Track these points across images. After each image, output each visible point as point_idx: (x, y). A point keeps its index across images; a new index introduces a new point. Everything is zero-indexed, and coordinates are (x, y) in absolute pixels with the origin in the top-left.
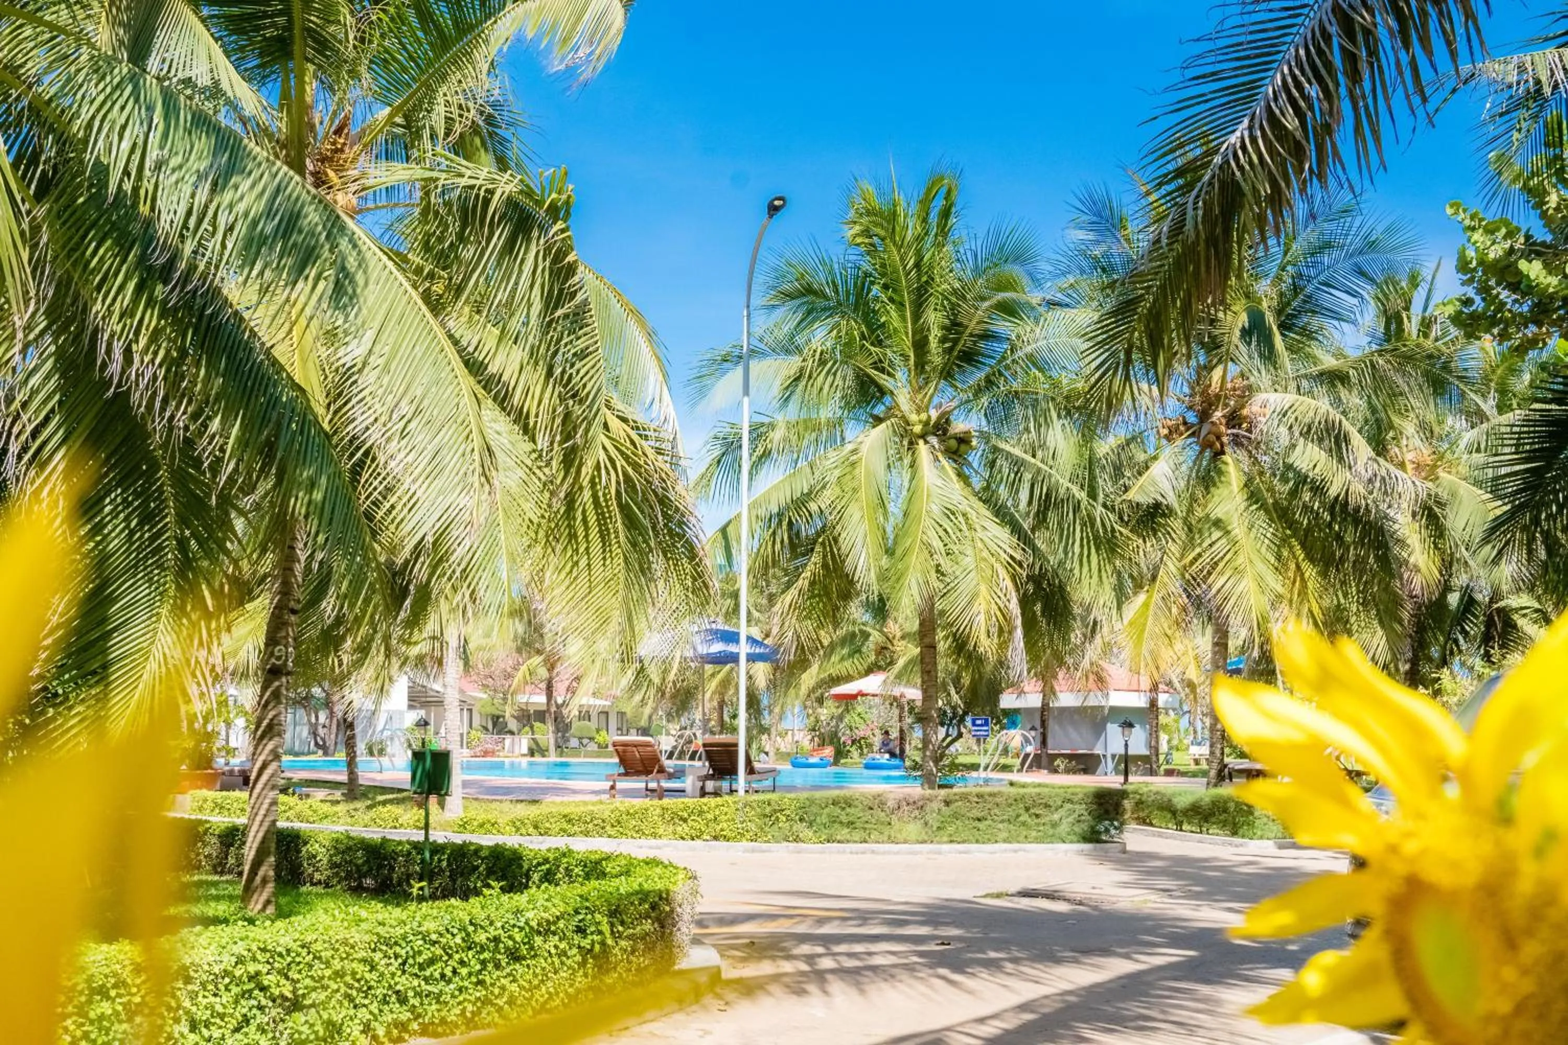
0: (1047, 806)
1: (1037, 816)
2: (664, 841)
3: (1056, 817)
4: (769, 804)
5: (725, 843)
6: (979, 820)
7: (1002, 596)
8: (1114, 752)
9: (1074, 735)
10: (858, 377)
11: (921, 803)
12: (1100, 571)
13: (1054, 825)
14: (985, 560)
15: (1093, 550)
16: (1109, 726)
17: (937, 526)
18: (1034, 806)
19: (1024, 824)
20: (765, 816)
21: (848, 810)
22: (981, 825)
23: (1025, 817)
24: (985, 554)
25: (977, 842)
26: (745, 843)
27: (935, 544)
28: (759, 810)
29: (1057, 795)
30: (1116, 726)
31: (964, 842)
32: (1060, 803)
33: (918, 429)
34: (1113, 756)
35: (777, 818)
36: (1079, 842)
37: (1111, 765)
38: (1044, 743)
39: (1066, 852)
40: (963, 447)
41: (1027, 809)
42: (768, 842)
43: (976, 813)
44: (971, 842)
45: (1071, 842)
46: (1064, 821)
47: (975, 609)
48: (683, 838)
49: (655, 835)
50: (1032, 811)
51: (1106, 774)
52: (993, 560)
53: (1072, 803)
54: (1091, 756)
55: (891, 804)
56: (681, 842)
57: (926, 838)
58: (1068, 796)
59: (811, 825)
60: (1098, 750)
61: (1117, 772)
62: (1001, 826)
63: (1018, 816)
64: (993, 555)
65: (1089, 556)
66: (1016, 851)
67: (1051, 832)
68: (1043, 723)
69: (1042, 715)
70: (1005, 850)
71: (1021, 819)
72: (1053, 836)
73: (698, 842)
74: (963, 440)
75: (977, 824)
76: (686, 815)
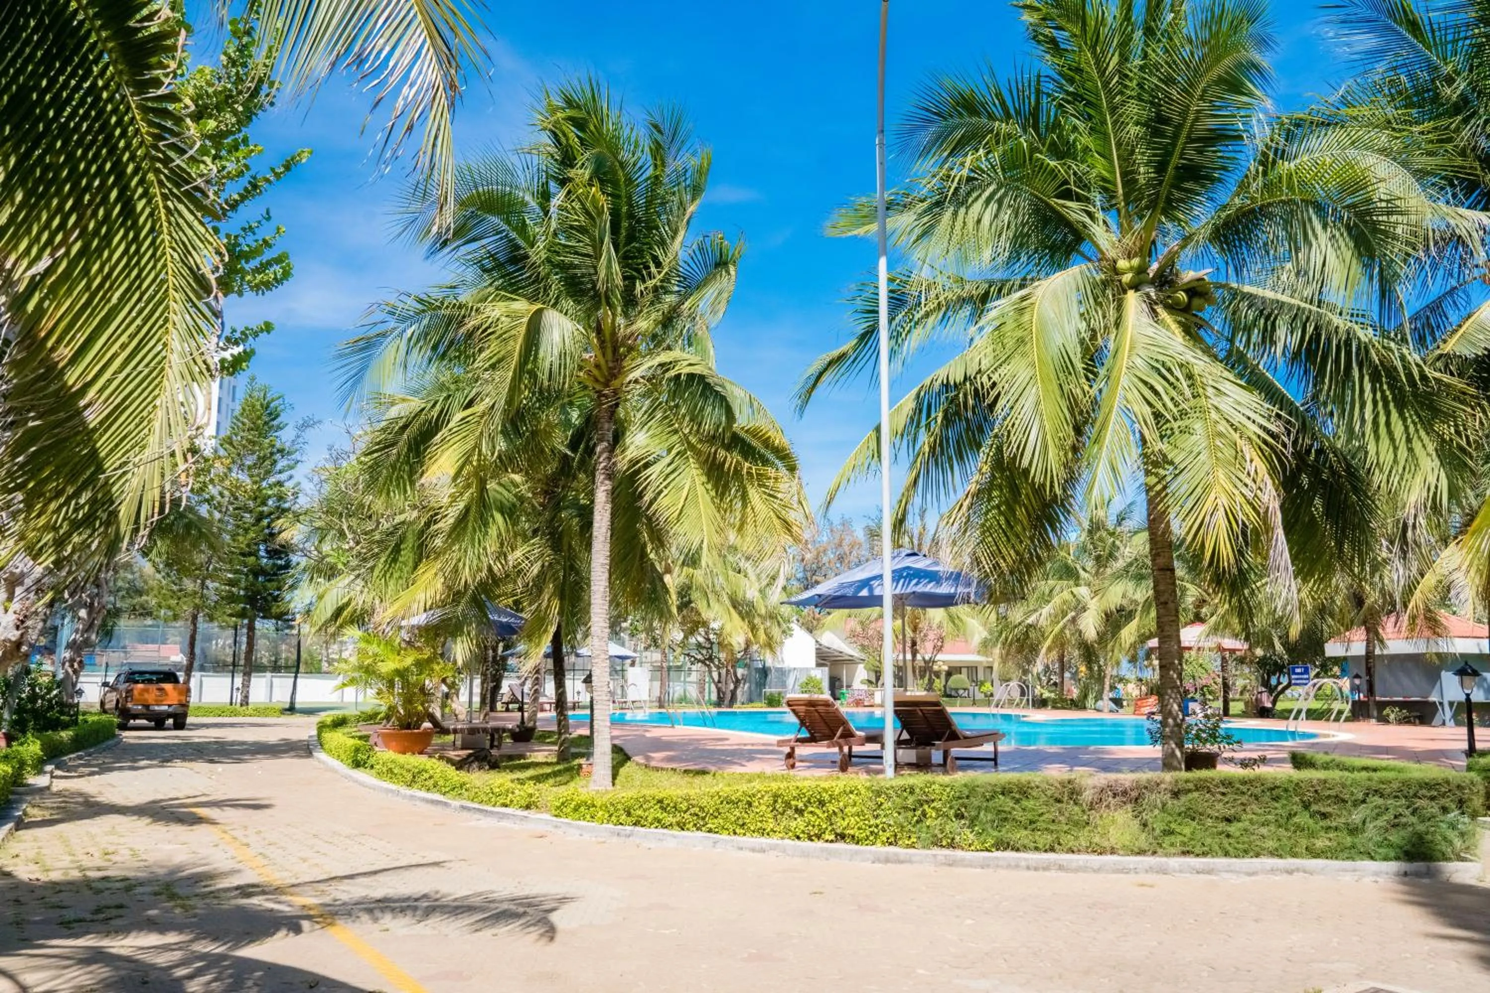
0: (1339, 800)
1: (1324, 816)
2: (774, 840)
3: (1356, 817)
4: (912, 792)
5: (853, 847)
6: (1228, 820)
7: (1248, 481)
8: (1452, 699)
9: (1406, 681)
10: (1037, 211)
11: (1134, 794)
12: (1409, 440)
13: (1353, 831)
14: (1220, 435)
15: (1394, 415)
16: (1443, 673)
17: (1141, 385)
18: (1317, 801)
19: (1299, 828)
20: (906, 808)
21: (1025, 803)
22: (1233, 829)
23: (1303, 819)
24: (1223, 427)
25: (1226, 854)
26: (879, 849)
27: (1136, 409)
28: (898, 800)
29: (1355, 783)
30: (1450, 674)
31: (1204, 854)
32: (1360, 796)
33: (1127, 278)
34: (1451, 704)
35: (924, 814)
36: (1397, 858)
37: (1448, 713)
38: (1371, 691)
39: (1376, 874)
40: (1196, 302)
41: (1306, 806)
42: (912, 846)
43: (1221, 809)
44: (1216, 855)
45: (1386, 859)
46: (1370, 826)
47: (1209, 505)
48: (798, 838)
49: (762, 832)
50: (1314, 808)
51: (1444, 724)
52: (1236, 436)
53: (1382, 796)
54: (1427, 703)
55: (1088, 796)
56: (797, 842)
57: (1145, 846)
58: (1374, 785)
59: (972, 826)
60: (1433, 698)
61: (1458, 724)
62: (1264, 831)
63: (1291, 816)
64: (1236, 430)
65: (1388, 424)
66: (1290, 872)
67: (1348, 840)
68: (1369, 671)
69: (1367, 663)
70: (1273, 871)
71: (1296, 820)
72: (1353, 847)
73: (819, 844)
74: (1196, 291)
75: (1222, 826)
76: (800, 805)
